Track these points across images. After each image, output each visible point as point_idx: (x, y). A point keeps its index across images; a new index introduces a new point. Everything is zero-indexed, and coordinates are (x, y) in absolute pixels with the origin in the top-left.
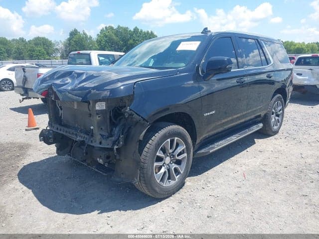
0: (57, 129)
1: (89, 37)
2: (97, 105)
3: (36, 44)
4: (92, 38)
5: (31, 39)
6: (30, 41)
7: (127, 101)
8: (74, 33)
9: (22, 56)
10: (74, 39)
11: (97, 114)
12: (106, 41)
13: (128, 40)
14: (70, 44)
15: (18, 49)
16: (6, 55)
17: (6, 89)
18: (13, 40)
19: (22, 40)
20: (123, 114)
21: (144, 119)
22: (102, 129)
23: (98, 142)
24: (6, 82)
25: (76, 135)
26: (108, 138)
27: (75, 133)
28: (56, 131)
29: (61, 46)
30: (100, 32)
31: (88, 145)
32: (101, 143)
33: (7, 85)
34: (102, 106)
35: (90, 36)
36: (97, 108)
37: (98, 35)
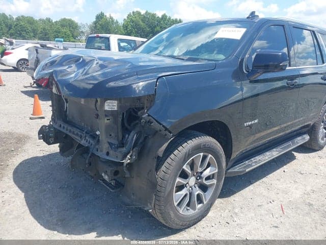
0: (60, 126)
1: (115, 21)
2: (106, 104)
3: (63, 26)
4: (118, 22)
5: (58, 20)
6: (57, 21)
7: (146, 101)
8: (100, 17)
9: (47, 36)
10: (100, 23)
11: (106, 116)
12: (132, 27)
13: (155, 27)
14: (95, 27)
15: (44, 29)
16: (32, 34)
17: (23, 70)
18: (40, 20)
19: (49, 20)
20: (139, 118)
21: (166, 129)
22: (111, 135)
23: (105, 151)
24: (24, 63)
25: (81, 137)
26: (118, 147)
27: (80, 134)
28: (59, 128)
29: (86, 29)
30: (127, 17)
31: (92, 153)
32: (108, 154)
33: (24, 66)
34: (113, 106)
35: (117, 20)
36: (107, 108)
37: (125, 19)
